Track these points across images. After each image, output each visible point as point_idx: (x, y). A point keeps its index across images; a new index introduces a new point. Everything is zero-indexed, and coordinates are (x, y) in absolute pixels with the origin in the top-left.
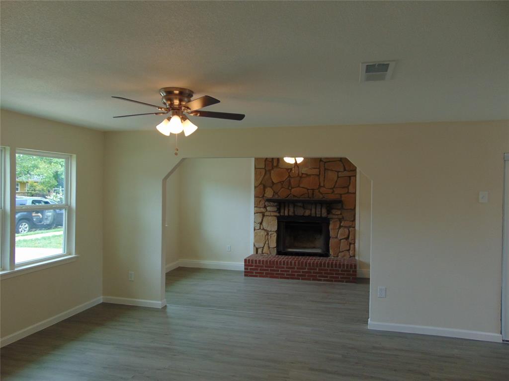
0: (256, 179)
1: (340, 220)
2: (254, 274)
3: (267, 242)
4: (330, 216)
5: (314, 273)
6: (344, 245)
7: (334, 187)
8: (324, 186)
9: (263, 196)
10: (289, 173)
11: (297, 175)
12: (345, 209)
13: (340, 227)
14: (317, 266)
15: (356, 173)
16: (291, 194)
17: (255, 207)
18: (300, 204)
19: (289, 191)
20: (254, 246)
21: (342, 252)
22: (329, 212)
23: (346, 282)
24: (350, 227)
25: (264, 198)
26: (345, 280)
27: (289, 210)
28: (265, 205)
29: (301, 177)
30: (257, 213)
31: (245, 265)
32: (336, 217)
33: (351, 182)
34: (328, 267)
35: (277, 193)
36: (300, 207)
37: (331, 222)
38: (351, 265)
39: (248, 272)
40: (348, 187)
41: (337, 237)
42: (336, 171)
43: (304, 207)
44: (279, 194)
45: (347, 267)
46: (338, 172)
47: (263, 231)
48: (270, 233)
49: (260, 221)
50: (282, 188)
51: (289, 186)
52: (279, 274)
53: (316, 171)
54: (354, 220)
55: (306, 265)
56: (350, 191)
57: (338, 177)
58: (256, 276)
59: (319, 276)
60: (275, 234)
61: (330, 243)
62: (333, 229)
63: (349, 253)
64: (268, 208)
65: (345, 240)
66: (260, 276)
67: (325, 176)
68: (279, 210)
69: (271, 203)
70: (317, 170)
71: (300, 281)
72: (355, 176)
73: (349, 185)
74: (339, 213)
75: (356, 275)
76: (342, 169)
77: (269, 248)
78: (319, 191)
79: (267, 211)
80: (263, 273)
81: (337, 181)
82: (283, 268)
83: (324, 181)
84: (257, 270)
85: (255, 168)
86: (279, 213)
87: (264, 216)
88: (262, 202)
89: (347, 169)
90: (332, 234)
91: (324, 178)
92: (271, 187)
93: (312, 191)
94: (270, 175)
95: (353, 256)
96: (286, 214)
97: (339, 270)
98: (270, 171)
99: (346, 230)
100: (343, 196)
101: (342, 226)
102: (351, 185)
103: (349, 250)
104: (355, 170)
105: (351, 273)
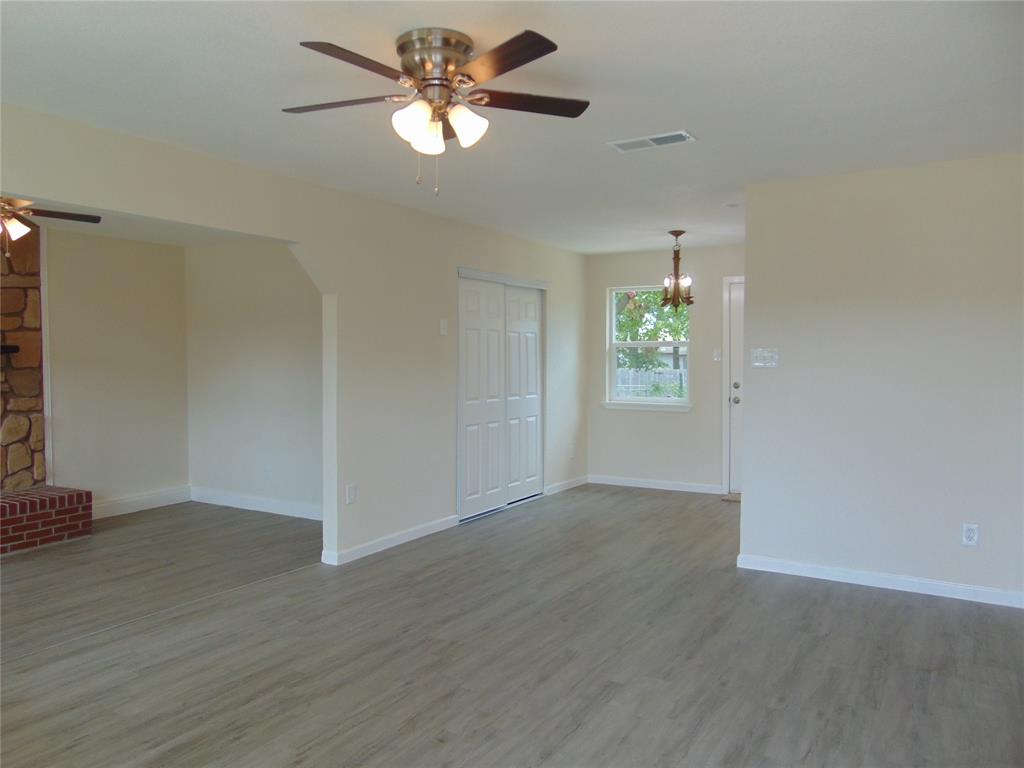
1: (7, 396)
6: (16, 457)
12: (18, 369)
13: (6, 412)
15: (39, 281)
21: (14, 474)
24: (30, 411)
26: (66, 534)
33: (29, 303)
40: (20, 314)
45: (70, 503)
54: (40, 394)
56: (26, 324)
63: (32, 473)
65: (19, 445)
72: (38, 288)
73: (25, 309)
75: (90, 516)
76: (5, 269)
89: (16, 269)
95: (40, 481)
97: (51, 513)
99: (23, 421)
100: (9, 335)
101: (10, 411)
102: (28, 308)
103: (32, 465)
104: (36, 274)
105: (81, 512)
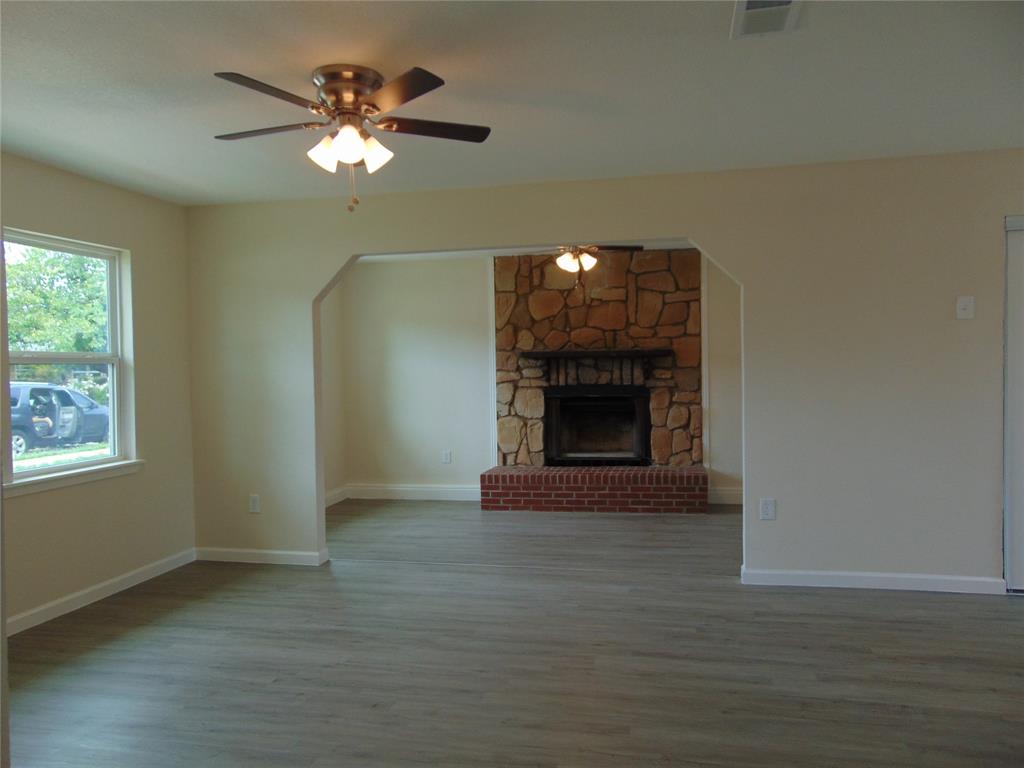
0: (498, 314)
1: (671, 390)
2: (502, 504)
3: (525, 441)
4: (650, 383)
5: (622, 496)
6: (679, 440)
7: (657, 325)
8: (636, 323)
9: (514, 348)
10: (565, 299)
11: (581, 302)
12: (681, 368)
13: (671, 404)
14: (628, 482)
15: (700, 294)
16: (569, 341)
17: (498, 370)
18: (588, 362)
19: (566, 335)
20: (499, 449)
21: (677, 454)
22: (648, 374)
23: (688, 511)
24: (691, 403)
25: (516, 351)
26: (685, 508)
27: (567, 375)
28: (518, 366)
29: (590, 306)
30: (503, 382)
31: (482, 488)
32: (663, 384)
33: (691, 313)
34: (651, 483)
35: (542, 341)
36: (589, 366)
37: (652, 395)
38: (697, 478)
39: (489, 501)
40: (684, 323)
41: (665, 425)
42: (661, 292)
43: (596, 367)
44: (546, 341)
45: (689, 482)
46: (664, 293)
47: (516, 419)
48: (530, 423)
49: (509, 398)
50: (553, 329)
51: (565, 327)
52: (553, 502)
53: (619, 294)
54: (699, 389)
55: (605, 482)
56: (688, 332)
57: (664, 304)
58: (506, 508)
59: (633, 503)
60: (541, 425)
61: (652, 437)
62: (657, 409)
63: (691, 456)
64: (524, 372)
65: (681, 430)
66: (514, 509)
67: (637, 303)
68: (547, 376)
69: (532, 362)
70: (622, 292)
71: (596, 513)
72: (698, 300)
73: (687, 319)
74: (669, 376)
75: (705, 497)
76: (671, 288)
77: (529, 452)
78: (627, 333)
79: (522, 378)
80: (519, 501)
81: (661, 312)
82: (561, 489)
83: (636, 312)
84: (507, 495)
85: (496, 292)
86: (548, 380)
87: (516, 388)
88: (512, 361)
89: (681, 286)
90: (655, 418)
91: (637, 306)
92: (529, 329)
93: (612, 333)
94: (527, 305)
95: (697, 462)
96: (562, 382)
97: (672, 488)
98: (526, 296)
99: (683, 409)
100: (674, 340)
101: (675, 402)
102: (691, 319)
103: (691, 449)
104: (698, 289)
105: (697, 492)
